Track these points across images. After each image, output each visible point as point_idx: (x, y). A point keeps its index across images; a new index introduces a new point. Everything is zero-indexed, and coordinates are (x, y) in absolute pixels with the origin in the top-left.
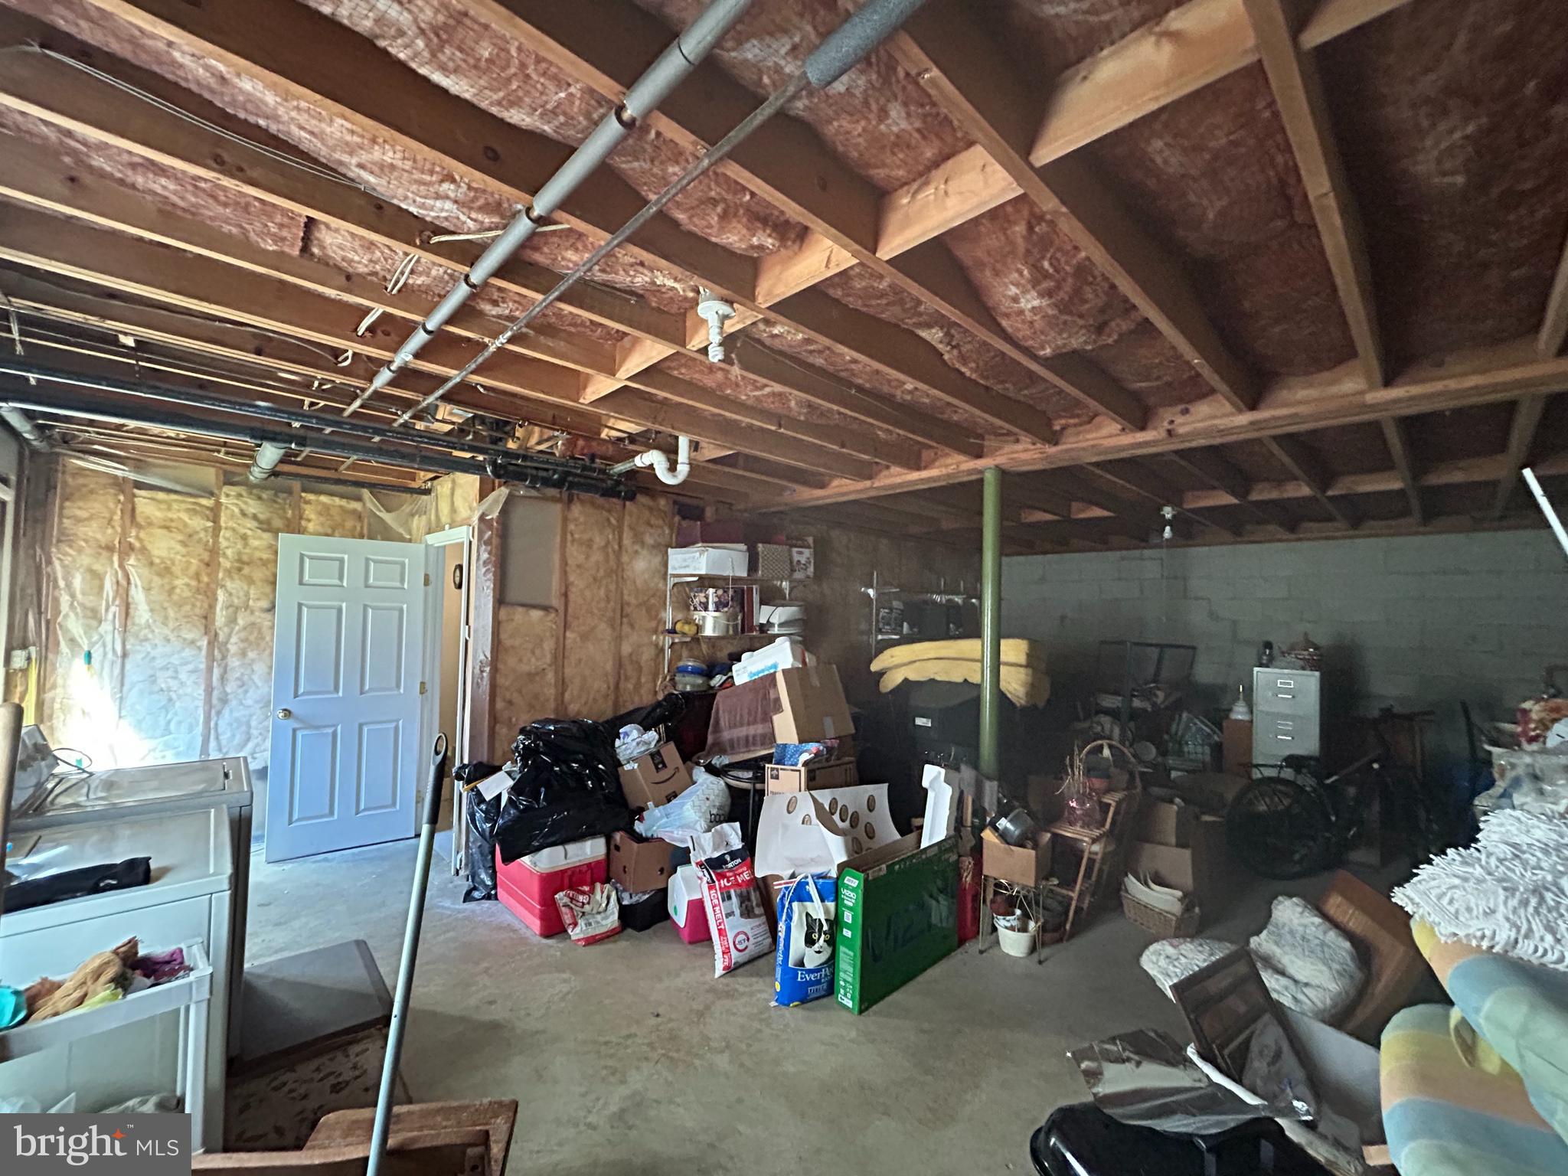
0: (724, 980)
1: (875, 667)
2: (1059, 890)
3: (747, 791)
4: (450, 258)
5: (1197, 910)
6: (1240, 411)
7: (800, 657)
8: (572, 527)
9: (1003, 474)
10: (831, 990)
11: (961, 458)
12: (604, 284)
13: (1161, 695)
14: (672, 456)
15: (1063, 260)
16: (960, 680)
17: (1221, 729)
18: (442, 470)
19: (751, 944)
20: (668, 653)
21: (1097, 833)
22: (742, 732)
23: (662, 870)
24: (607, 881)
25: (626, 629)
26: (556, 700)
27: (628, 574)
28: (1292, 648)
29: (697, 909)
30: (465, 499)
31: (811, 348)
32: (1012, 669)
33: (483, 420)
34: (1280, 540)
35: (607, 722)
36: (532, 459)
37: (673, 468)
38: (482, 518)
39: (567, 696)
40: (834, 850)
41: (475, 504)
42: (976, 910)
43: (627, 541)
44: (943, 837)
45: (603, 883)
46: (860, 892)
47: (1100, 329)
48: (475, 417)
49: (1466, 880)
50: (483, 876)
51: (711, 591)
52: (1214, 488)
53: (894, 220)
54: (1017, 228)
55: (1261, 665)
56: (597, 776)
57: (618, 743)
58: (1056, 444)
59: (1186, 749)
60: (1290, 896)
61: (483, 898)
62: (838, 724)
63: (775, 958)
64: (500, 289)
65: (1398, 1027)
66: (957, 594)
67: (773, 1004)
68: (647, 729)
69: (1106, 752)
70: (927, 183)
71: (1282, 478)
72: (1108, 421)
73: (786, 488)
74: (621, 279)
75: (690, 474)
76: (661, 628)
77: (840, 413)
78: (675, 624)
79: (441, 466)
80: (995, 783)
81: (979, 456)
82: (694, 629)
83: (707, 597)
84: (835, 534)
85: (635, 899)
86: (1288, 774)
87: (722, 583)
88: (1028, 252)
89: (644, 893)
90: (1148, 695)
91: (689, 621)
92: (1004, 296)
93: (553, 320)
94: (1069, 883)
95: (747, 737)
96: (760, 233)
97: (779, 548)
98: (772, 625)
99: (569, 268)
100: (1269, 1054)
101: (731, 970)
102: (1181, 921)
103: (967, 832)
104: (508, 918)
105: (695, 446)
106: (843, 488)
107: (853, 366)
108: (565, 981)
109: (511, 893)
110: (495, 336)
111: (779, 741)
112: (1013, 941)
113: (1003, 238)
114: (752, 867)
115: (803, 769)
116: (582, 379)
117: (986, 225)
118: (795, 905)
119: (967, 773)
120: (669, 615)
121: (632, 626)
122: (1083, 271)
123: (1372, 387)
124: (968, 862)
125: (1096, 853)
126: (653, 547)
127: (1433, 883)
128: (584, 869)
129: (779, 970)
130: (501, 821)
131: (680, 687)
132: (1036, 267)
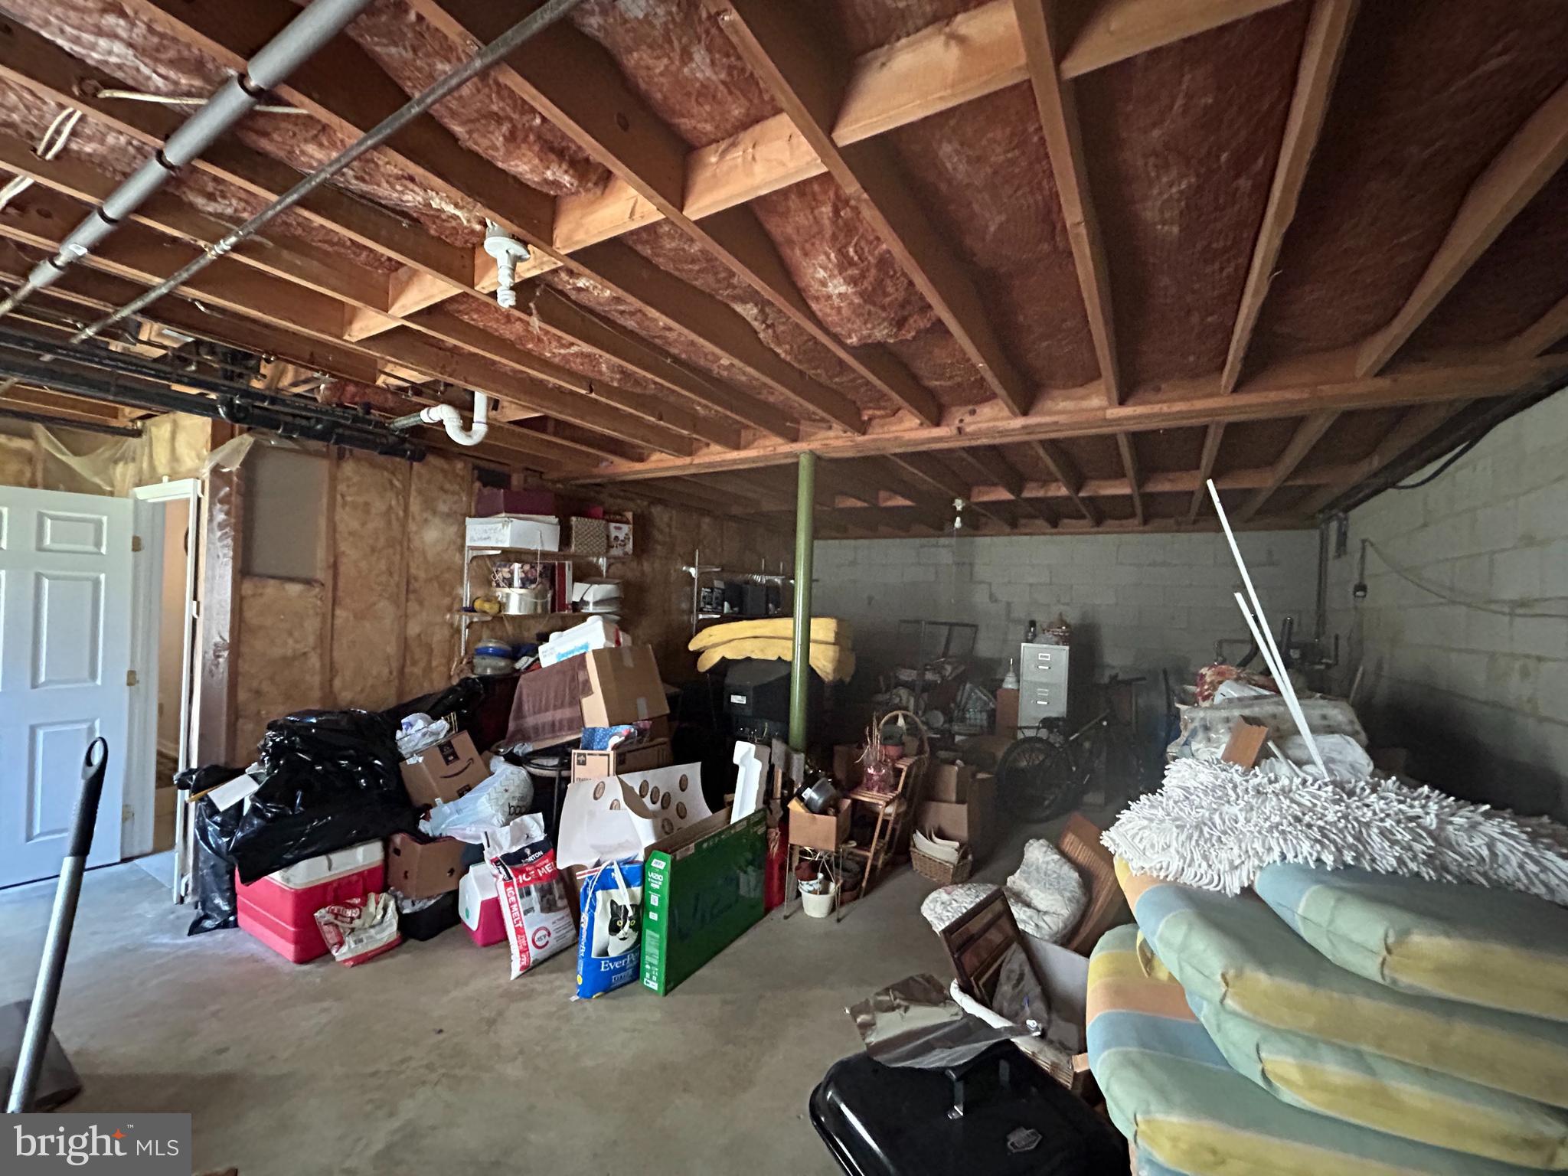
0: (522, 981)
1: (693, 646)
2: (857, 851)
3: (552, 779)
4: (131, 124)
5: (970, 857)
6: (1015, 415)
7: (614, 638)
8: (342, 487)
9: (817, 459)
10: (637, 974)
11: (779, 440)
12: (363, 196)
13: (949, 668)
14: (467, 414)
15: (866, 250)
16: (775, 658)
17: (995, 697)
18: (155, 407)
19: (552, 940)
20: (465, 634)
21: (890, 796)
22: (547, 717)
23: (452, 871)
24: (385, 888)
25: (413, 606)
26: (322, 688)
27: (416, 543)
28: (1050, 626)
29: (493, 909)
30: (190, 446)
31: (622, 308)
32: (823, 647)
33: (212, 349)
34: (1044, 534)
35: (389, 712)
36: (283, 403)
37: (467, 426)
38: (216, 471)
39: (337, 683)
40: (643, 833)
41: (205, 452)
42: (782, 879)
43: (415, 506)
44: (752, 811)
45: (378, 892)
46: (667, 874)
47: (901, 323)
48: (198, 343)
49: (1151, 820)
50: (218, 901)
51: (516, 566)
52: (994, 485)
53: (702, 179)
54: (824, 209)
55: (1027, 641)
56: (371, 772)
57: (399, 734)
58: (864, 434)
59: (968, 716)
60: (1038, 838)
61: (218, 927)
62: (652, 703)
63: (578, 951)
64: (216, 180)
65: (1102, 949)
66: (777, 575)
67: (575, 998)
68: (436, 718)
69: (901, 722)
70: (734, 145)
71: (1047, 480)
72: (909, 416)
73: (603, 459)
74: (386, 192)
75: (487, 436)
76: (456, 606)
77: (655, 383)
78: (473, 602)
79: (152, 401)
80: (803, 755)
81: (795, 440)
82: (496, 608)
83: (512, 573)
84: (656, 510)
85: (418, 906)
86: (1043, 733)
87: (530, 558)
88: (834, 237)
89: (429, 898)
90: (938, 669)
91: (489, 599)
92: (813, 278)
93: (299, 232)
94: (865, 844)
95: (553, 724)
96: (555, 167)
97: (595, 522)
98: (586, 603)
99: (311, 167)
100: (1015, 977)
101: (528, 970)
102: (957, 868)
103: (776, 804)
104: (252, 947)
105: (494, 405)
106: (661, 463)
107: (667, 334)
108: (325, 1010)
109: (256, 917)
110: (215, 241)
111: (588, 725)
112: (815, 903)
113: (811, 217)
114: (554, 859)
115: (612, 754)
116: (347, 309)
117: (794, 202)
118: (599, 894)
119: (778, 746)
120: (466, 592)
121: (421, 603)
122: (885, 262)
123: (1111, 405)
124: (775, 834)
125: (890, 815)
126: (448, 515)
127: (1130, 826)
128: (355, 878)
129: (581, 963)
130: (239, 834)
131: (479, 671)
132: (842, 252)
